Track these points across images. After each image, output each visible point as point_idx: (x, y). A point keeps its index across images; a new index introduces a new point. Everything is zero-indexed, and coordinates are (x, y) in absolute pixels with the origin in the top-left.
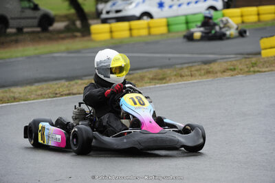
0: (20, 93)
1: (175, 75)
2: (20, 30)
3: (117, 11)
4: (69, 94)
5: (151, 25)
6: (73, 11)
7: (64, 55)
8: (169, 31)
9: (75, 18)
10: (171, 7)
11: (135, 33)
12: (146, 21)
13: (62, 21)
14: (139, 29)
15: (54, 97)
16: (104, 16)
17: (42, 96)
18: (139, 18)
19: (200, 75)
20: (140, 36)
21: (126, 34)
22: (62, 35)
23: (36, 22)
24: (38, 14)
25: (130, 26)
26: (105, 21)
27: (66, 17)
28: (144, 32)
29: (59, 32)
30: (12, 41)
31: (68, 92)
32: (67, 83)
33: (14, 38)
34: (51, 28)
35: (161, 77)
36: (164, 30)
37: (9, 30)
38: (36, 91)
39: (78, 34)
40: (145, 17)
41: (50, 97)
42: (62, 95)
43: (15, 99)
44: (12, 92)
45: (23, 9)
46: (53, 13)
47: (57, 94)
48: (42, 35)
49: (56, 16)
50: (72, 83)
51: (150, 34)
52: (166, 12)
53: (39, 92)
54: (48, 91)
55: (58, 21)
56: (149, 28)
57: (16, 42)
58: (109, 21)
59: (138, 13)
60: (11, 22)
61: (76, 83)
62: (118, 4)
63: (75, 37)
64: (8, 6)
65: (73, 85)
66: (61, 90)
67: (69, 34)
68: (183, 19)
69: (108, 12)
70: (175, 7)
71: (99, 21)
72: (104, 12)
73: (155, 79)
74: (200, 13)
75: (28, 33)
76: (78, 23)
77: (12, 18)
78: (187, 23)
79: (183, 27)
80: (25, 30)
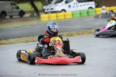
0: (12, 41)
1: (76, 34)
2: (11, 17)
3: (52, 9)
4: (33, 41)
6: (33, 9)
7: (30, 27)
8: (73, 17)
9: (34, 12)
10: (74, 7)
11: (59, 18)
13: (29, 13)
14: (60, 16)
15: (27, 42)
16: (46, 11)
17: (22, 42)
18: (61, 12)
19: (87, 34)
20: (61, 19)
21: (55, 18)
22: (29, 19)
23: (18, 13)
24: (19, 10)
25: (57, 15)
26: (46, 13)
27: (30, 12)
28: (63, 18)
29: (27, 18)
30: (8, 22)
31: (32, 40)
32: (32, 37)
33: (9, 20)
34: (24, 16)
35: (70, 34)
36: (71, 17)
37: (7, 17)
38: (19, 40)
39: (35, 18)
40: (63, 12)
41: (25, 43)
42: (30, 42)
43: (11, 43)
44: (9, 41)
45: (13, 8)
46: (25, 10)
47: (28, 41)
48: (21, 19)
50: (34, 37)
51: (65, 18)
52: (72, 9)
53: (21, 41)
54: (24, 40)
55: (27, 13)
56: (65, 16)
57: (10, 22)
58: (48, 13)
59: (60, 10)
60: (8, 14)
61: (36, 37)
62: (52, 6)
63: (34, 19)
64: (6, 7)
65: (34, 38)
66: (29, 40)
67: (31, 19)
68: (79, 12)
69: (48, 10)
70: (75, 7)
71: (44, 13)
72: (46, 9)
73: (68, 35)
74: (86, 10)
75: (14, 18)
76: (35, 14)
77: (8, 12)
78: (80, 14)
79: (79, 15)
80: (13, 17)
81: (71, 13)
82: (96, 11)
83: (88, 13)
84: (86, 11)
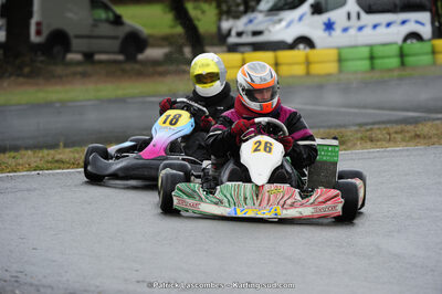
1: (362, 139)
2: (89, 56)
3: (256, 33)
5: (312, 59)
6: (179, 30)
8: (340, 71)
9: (181, 41)
10: (345, 30)
11: (285, 71)
12: (302, 51)
13: (160, 46)
14: (291, 64)
16: (233, 39)
18: (292, 46)
19: (403, 140)
20: (293, 77)
22: (160, 69)
23: (116, 44)
24: (121, 32)
25: (276, 58)
26: (233, 48)
27: (166, 40)
28: (299, 70)
29: (155, 63)
30: (75, 74)
33: (80, 69)
34: (140, 57)
36: (332, 68)
37: (71, 56)
40: (301, 46)
45: (96, 22)
46: (146, 31)
48: (128, 67)
49: (150, 36)
51: (308, 74)
52: (338, 37)
55: (154, 46)
56: (308, 63)
57: (85, 75)
58: (242, 49)
59: (289, 39)
60: (75, 43)
62: (256, 22)
64: (70, 15)
67: (172, 68)
68: (365, 52)
69: (239, 34)
70: (352, 32)
71: (225, 48)
72: (233, 33)
74: (395, 43)
75: (101, 62)
76: (187, 51)
77: (77, 37)
78: (372, 58)
79: (365, 64)
80: (98, 57)
81: (333, 54)
82: (434, 52)
83: (402, 55)
84: (394, 50)
